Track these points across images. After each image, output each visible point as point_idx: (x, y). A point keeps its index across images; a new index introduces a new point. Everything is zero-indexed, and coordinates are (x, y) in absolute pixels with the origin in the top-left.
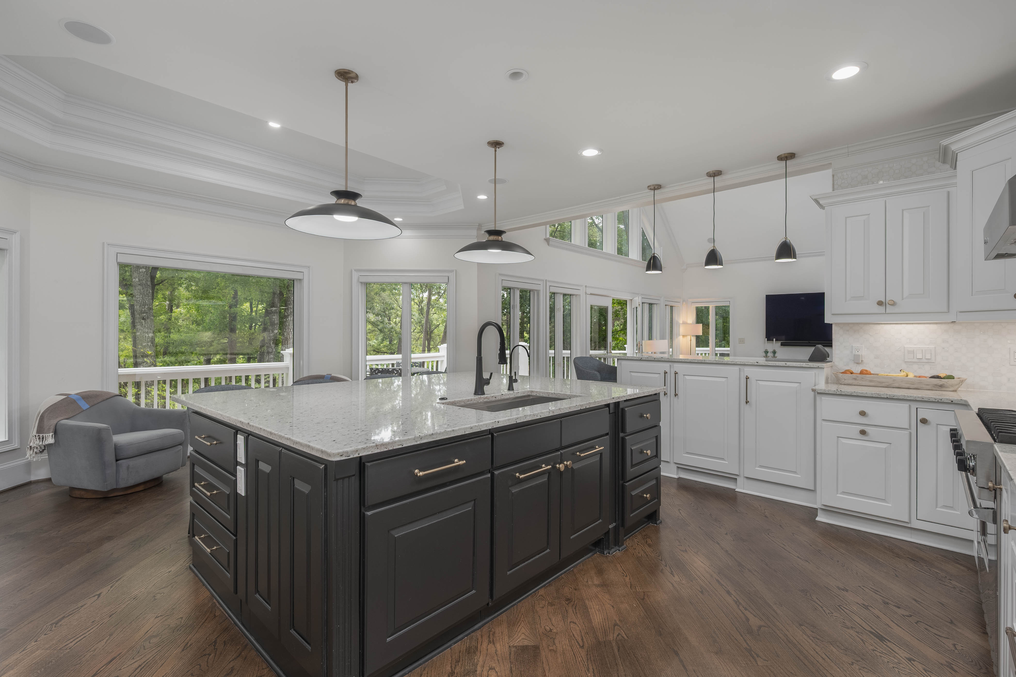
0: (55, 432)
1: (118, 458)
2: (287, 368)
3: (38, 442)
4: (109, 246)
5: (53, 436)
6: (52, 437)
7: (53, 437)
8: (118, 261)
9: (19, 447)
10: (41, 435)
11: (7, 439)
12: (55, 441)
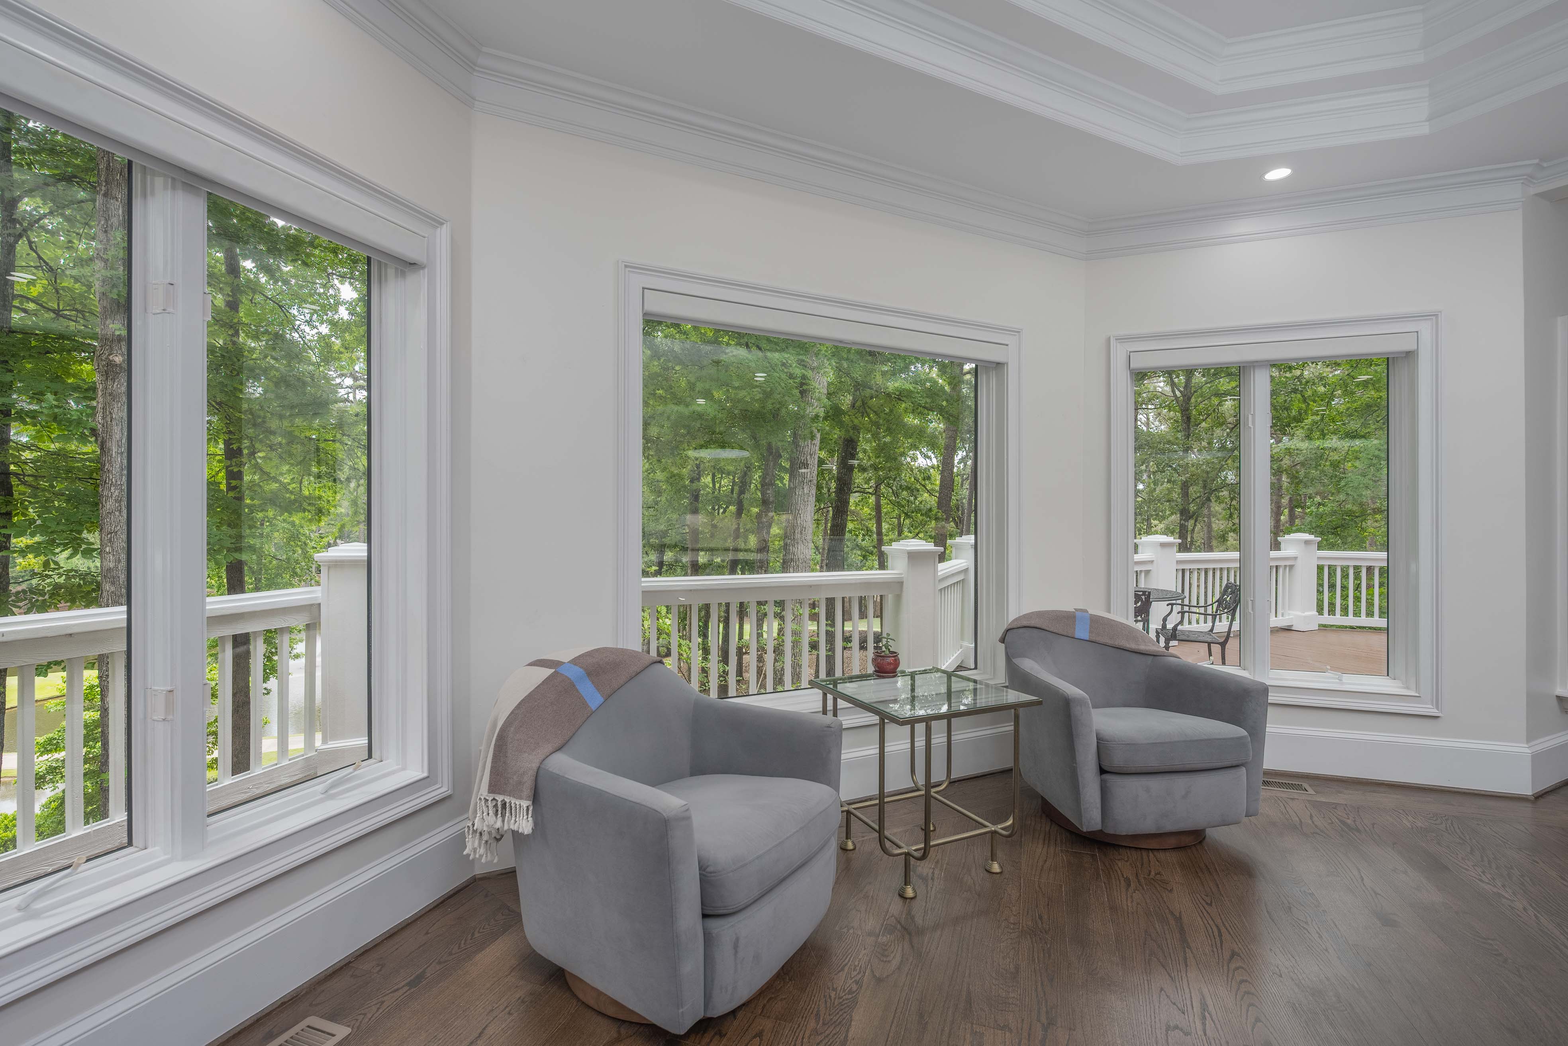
0: (535, 798)
1: (707, 912)
2: (899, 582)
3: (491, 819)
4: (628, 269)
5: (531, 808)
6: (527, 814)
7: (530, 812)
8: (646, 307)
9: (449, 792)
10: (500, 798)
11: (425, 774)
12: (536, 823)
